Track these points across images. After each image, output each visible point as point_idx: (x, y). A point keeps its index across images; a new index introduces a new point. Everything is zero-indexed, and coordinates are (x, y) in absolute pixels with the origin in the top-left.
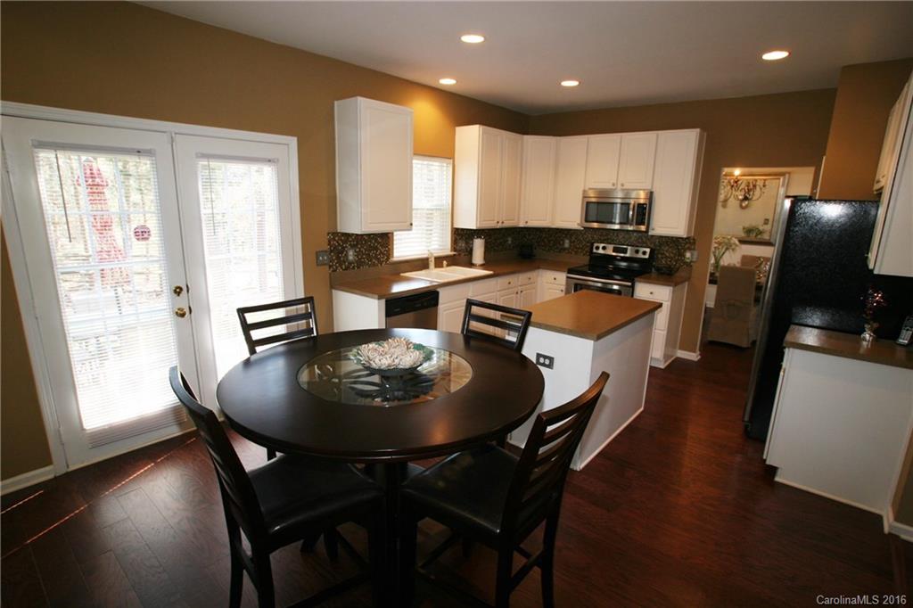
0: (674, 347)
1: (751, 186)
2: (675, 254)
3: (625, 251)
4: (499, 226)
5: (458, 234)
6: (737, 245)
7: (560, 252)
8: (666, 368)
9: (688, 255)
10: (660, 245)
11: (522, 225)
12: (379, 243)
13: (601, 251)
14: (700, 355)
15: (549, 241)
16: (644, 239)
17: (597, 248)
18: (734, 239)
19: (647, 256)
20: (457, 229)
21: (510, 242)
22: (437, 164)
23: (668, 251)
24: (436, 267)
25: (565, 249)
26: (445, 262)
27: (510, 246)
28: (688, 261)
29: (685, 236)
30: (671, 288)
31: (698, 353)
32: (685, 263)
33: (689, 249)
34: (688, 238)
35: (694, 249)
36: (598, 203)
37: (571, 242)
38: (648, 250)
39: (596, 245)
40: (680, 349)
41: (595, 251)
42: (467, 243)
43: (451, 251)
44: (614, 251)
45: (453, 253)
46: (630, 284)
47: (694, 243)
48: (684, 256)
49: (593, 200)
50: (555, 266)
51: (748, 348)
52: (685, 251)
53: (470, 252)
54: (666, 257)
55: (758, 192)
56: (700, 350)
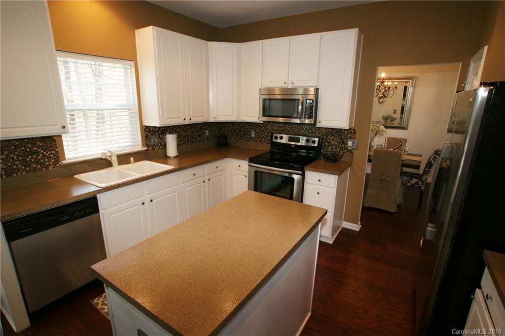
0: (341, 219)
1: (387, 89)
2: (339, 143)
3: (298, 140)
4: (187, 122)
5: (150, 131)
6: (383, 131)
7: (248, 140)
8: (333, 243)
9: (350, 143)
10: (327, 135)
11: (212, 120)
12: (39, 147)
13: (279, 141)
14: (361, 224)
15: (240, 132)
16: (313, 130)
17: (276, 138)
18: (381, 126)
19: (316, 145)
20: (147, 127)
21: (207, 134)
22: (121, 66)
23: (334, 141)
24: (119, 164)
25: (252, 139)
26: (132, 159)
27: (208, 137)
28: (350, 148)
29: (347, 128)
30: (337, 176)
31: (360, 223)
32: (348, 150)
33: (351, 138)
34: (350, 129)
35: (354, 138)
36: (283, 100)
37: (256, 133)
38: (317, 140)
39: (275, 135)
40: (344, 221)
41: (274, 140)
42: (160, 138)
43: (143, 147)
44: (289, 141)
45: (145, 148)
46: (301, 172)
47: (355, 133)
48: (347, 144)
49: (278, 97)
50: (239, 155)
51: (395, 212)
52: (347, 140)
53: (164, 146)
54: (332, 145)
55: (391, 92)
56: (360, 221)
